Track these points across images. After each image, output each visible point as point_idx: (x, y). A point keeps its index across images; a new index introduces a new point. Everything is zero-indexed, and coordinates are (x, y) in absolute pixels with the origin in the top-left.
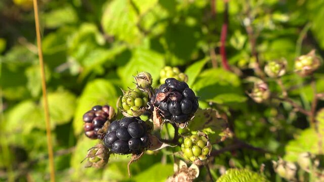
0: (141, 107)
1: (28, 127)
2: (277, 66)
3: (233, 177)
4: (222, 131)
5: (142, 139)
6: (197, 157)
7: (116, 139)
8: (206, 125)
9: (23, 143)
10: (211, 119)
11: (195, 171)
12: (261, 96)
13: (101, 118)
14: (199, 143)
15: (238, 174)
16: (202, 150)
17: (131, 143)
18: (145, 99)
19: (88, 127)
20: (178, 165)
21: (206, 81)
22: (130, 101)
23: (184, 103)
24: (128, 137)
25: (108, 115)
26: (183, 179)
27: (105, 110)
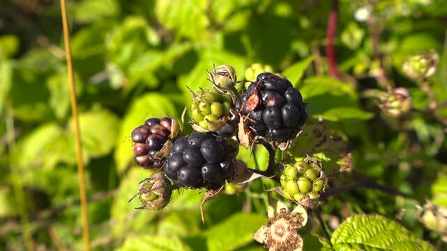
0: (221, 117)
1: (51, 161)
2: (423, 61)
3: (359, 227)
4: (341, 158)
5: (222, 165)
6: (305, 194)
7: (183, 164)
8: (316, 149)
9: (43, 183)
10: (324, 140)
11: (301, 217)
12: (399, 108)
13: (159, 136)
14: (309, 173)
15: (366, 221)
16: (312, 183)
17: (205, 170)
18: (227, 104)
19: (139, 149)
20: (275, 207)
21: (311, 90)
22: (204, 107)
23: (287, 109)
24: (201, 161)
25: (170, 133)
26: (283, 228)
27: (165, 124)
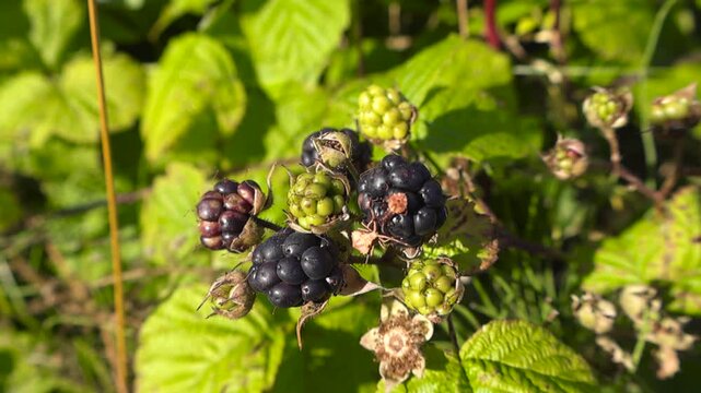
0: (331, 216)
2: (612, 105)
3: (496, 337)
4: (482, 248)
5: (328, 280)
6: (434, 308)
7: (276, 282)
8: (452, 233)
10: (465, 220)
11: (423, 328)
12: (570, 169)
13: (236, 215)
14: (441, 284)
15: (506, 331)
16: (444, 294)
17: (306, 290)
18: (338, 199)
19: (207, 228)
20: (390, 309)
22: (309, 206)
23: (421, 216)
24: (303, 278)
25: (252, 207)
26: (401, 341)
27: (245, 194)
